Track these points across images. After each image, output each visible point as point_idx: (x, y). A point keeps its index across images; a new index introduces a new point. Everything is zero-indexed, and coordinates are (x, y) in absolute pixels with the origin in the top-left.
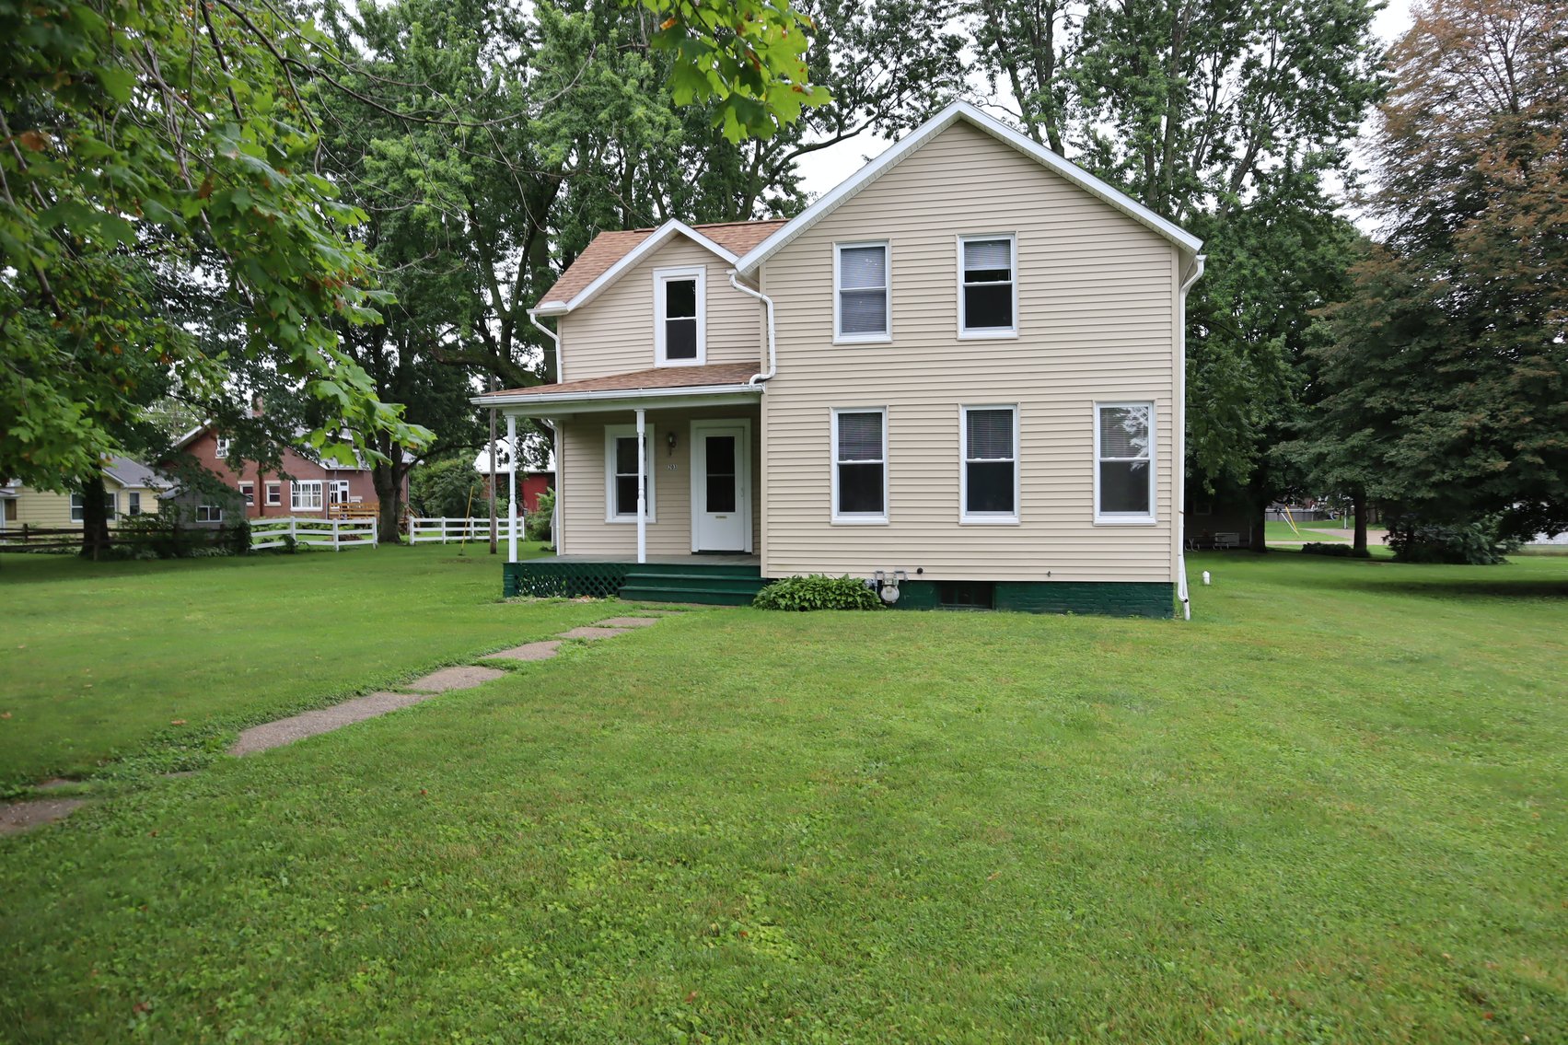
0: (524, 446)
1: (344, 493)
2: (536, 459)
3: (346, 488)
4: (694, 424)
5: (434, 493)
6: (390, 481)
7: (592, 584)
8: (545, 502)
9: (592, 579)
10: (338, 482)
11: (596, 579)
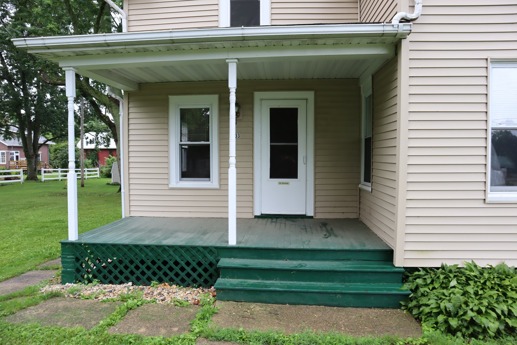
0: (99, 136)
1: (17, 157)
2: (104, 142)
3: (18, 154)
4: (258, 95)
5: (57, 157)
6: (32, 151)
7: (171, 269)
8: (108, 161)
9: (171, 263)
10: (14, 152)
11: (176, 263)
